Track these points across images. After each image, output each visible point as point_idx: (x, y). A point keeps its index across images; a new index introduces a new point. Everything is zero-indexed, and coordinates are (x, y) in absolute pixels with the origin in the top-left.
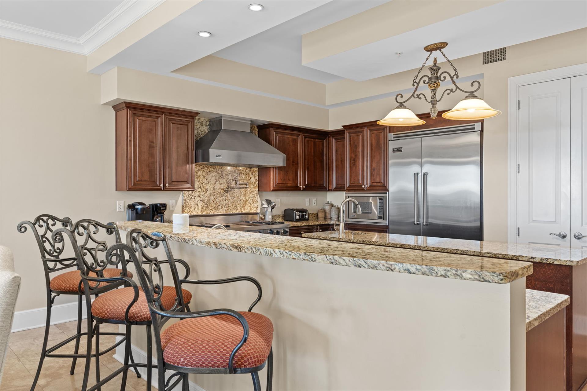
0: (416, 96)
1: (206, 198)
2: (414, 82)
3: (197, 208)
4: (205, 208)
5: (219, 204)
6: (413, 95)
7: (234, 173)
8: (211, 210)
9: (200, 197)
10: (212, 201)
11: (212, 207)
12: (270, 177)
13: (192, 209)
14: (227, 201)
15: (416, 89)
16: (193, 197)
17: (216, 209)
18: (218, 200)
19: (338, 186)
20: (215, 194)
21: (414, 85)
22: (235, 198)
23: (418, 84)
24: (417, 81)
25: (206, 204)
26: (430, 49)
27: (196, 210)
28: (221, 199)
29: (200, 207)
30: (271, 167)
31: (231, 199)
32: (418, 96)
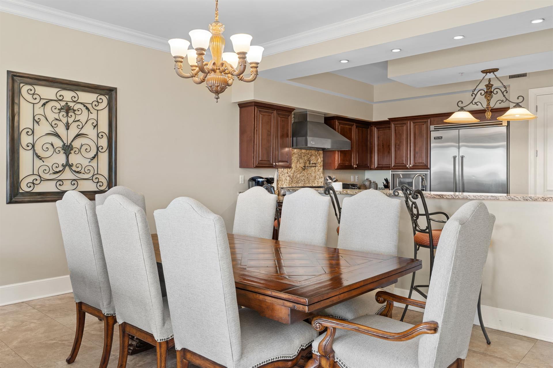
0: (474, 103)
1: (292, 174)
2: (473, 94)
3: (286, 182)
4: (291, 182)
5: (299, 179)
6: (472, 102)
7: (308, 155)
8: (294, 183)
9: (288, 173)
10: (295, 177)
11: (295, 182)
12: (335, 158)
13: (283, 183)
14: (304, 177)
15: (474, 98)
16: (284, 174)
17: (297, 183)
18: (298, 176)
19: (379, 166)
20: (297, 171)
21: (472, 96)
22: (309, 175)
23: (476, 95)
24: (475, 93)
25: (291, 179)
26: (485, 72)
27: (286, 183)
28: (300, 175)
29: (288, 181)
30: (335, 151)
31: (306, 175)
32: (476, 103)
